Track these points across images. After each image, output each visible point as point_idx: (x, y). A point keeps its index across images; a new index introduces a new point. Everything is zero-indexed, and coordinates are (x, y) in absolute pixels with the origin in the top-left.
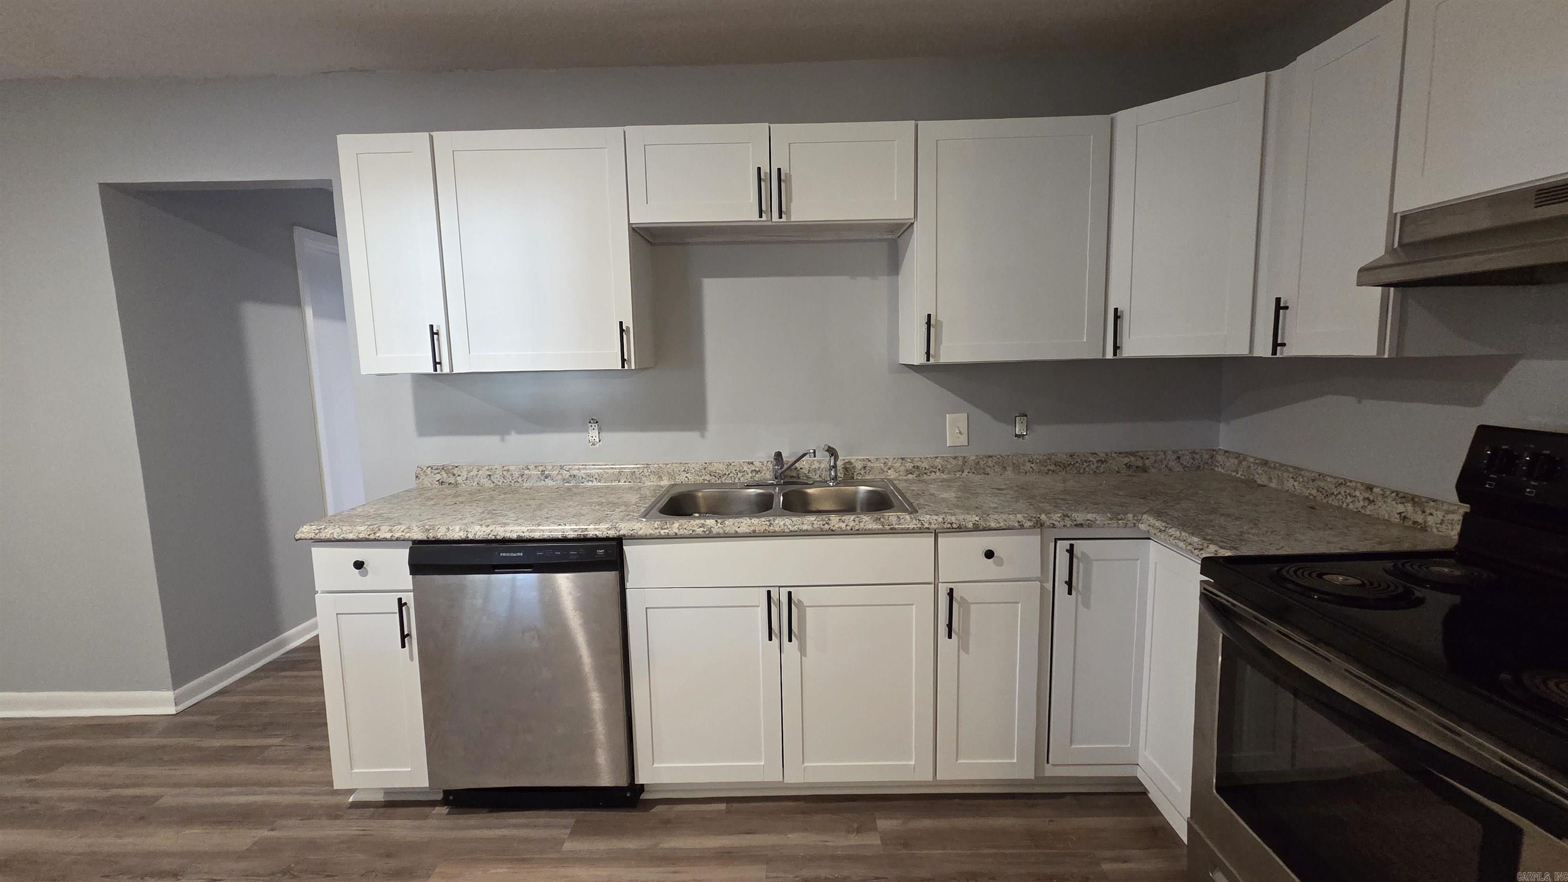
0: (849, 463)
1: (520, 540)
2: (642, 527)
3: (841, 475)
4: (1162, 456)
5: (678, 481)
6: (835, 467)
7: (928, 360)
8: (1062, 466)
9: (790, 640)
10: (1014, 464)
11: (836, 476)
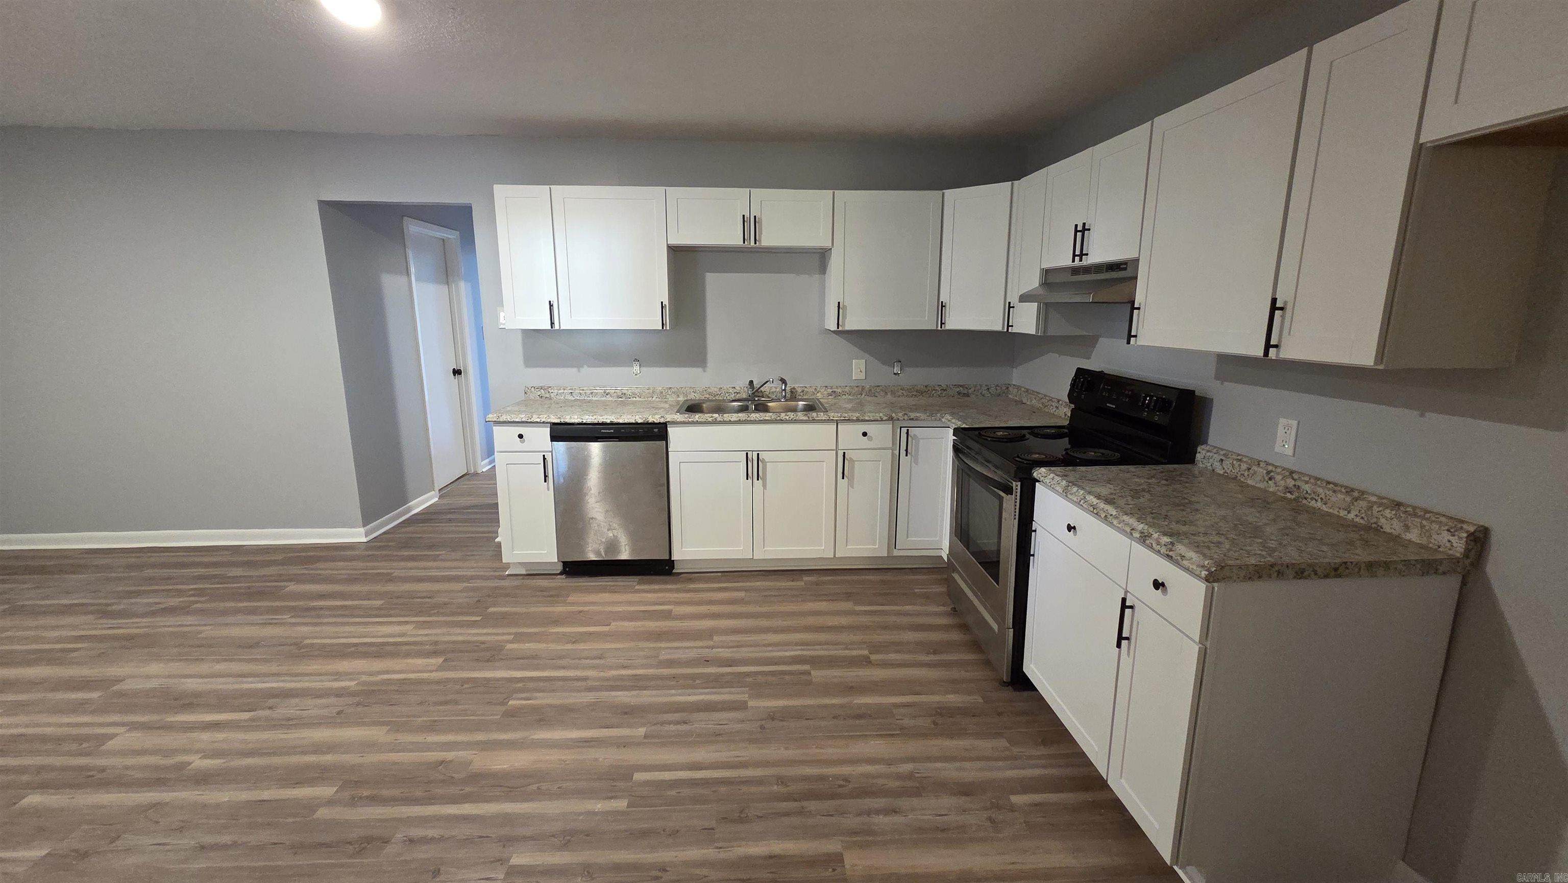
0: (794, 388)
1: (612, 424)
2: (679, 417)
3: (788, 395)
4: (979, 387)
5: (689, 398)
6: (785, 390)
7: (838, 328)
8: (921, 392)
9: (758, 480)
10: (892, 391)
11: (785, 395)
